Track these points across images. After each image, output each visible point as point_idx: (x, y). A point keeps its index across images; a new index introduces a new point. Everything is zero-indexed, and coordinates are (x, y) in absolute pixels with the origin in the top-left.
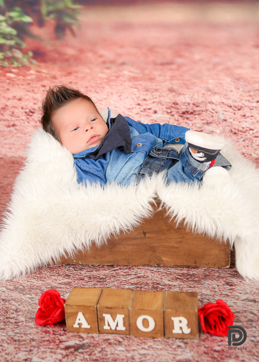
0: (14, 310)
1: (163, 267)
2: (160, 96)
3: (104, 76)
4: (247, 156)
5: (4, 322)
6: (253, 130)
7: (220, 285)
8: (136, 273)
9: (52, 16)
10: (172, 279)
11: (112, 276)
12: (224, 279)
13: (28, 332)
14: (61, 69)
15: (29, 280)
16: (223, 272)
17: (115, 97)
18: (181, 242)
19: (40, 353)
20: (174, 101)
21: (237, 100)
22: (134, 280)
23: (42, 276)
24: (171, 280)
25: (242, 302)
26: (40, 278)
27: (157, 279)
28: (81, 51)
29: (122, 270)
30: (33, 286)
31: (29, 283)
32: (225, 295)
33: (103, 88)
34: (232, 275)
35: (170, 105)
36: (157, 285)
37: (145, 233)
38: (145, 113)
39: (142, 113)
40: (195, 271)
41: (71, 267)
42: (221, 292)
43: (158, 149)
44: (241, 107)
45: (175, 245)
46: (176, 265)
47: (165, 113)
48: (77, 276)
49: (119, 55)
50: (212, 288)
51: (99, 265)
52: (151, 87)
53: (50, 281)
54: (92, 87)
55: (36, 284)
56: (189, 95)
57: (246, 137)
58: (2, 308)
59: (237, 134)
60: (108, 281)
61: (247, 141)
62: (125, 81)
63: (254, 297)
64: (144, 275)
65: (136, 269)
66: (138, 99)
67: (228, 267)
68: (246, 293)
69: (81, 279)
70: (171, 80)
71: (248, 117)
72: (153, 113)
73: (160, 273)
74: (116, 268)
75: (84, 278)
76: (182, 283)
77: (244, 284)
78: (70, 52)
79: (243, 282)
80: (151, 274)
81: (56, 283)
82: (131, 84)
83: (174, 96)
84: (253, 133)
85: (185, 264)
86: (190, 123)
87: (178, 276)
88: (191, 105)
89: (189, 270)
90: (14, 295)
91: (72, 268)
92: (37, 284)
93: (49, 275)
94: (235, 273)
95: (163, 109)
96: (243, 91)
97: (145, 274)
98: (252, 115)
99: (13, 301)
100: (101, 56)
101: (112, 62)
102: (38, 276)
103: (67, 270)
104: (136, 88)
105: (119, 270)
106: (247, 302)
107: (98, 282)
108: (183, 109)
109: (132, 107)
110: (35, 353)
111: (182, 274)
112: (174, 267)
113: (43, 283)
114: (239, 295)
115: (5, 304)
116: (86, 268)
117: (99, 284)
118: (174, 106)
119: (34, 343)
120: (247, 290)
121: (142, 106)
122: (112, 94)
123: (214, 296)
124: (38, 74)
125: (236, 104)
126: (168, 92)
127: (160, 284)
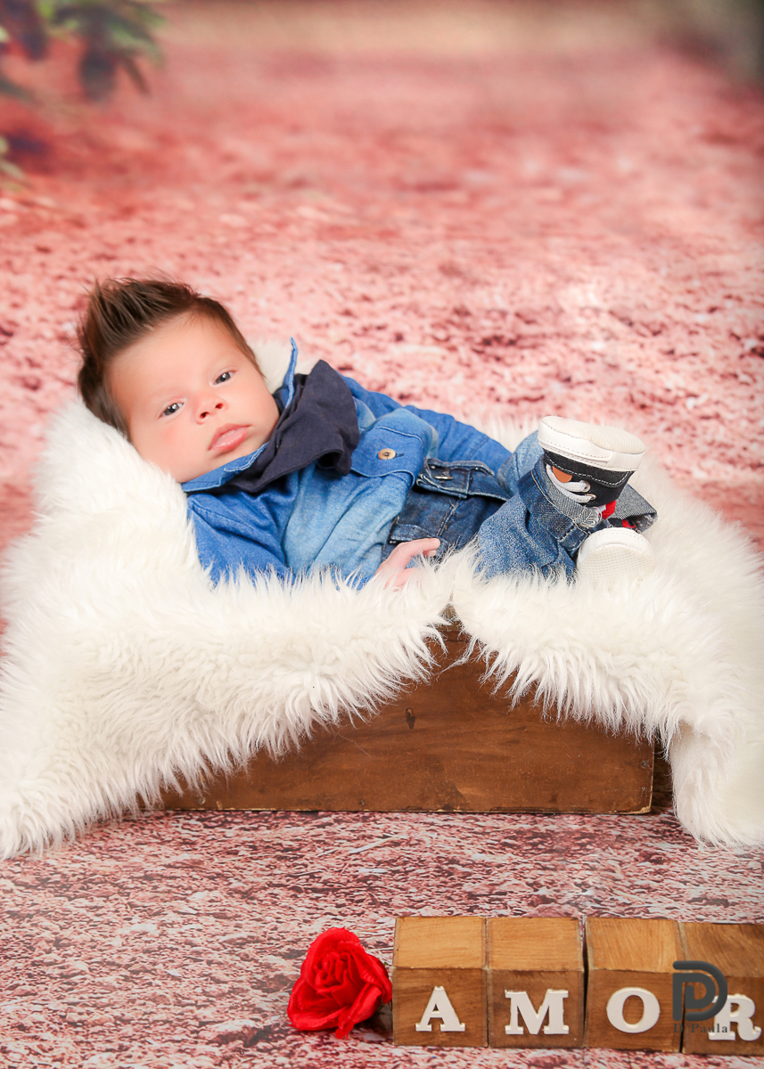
0: (51, 941)
1: (460, 813)
2: (413, 288)
3: (237, 221)
4: (679, 475)
5: (30, 976)
6: (695, 396)
7: (627, 861)
8: (384, 831)
9: (72, 25)
10: (489, 848)
11: (318, 842)
12: (638, 845)
13: (105, 1001)
14: (101, 197)
15: (76, 857)
16: (633, 825)
17: (273, 287)
18: (515, 742)
19: (151, 1055)
20: (456, 303)
21: (649, 304)
22: (382, 853)
23: (112, 845)
24: (487, 850)
25: (690, 906)
26: (108, 851)
27: (447, 848)
28: (165, 140)
29: (343, 825)
30: (92, 875)
31: (77, 865)
32: (642, 887)
33: (236, 258)
34: (657, 832)
35: (446, 315)
36: (450, 866)
37: (411, 719)
38: (366, 342)
39: (356, 341)
40: (553, 823)
41: (192, 818)
42: (630, 881)
43: (437, 467)
44: (663, 325)
45: (498, 751)
46: (499, 808)
47: (430, 341)
48: (216, 844)
49: (288, 156)
50: (605, 870)
51: (275, 812)
52: (385, 260)
53: (138, 859)
54: (200, 254)
55: (99, 869)
56: (505, 285)
57: (676, 418)
58: (14, 936)
59: (647, 410)
60: (308, 856)
61: (677, 431)
62: (303, 239)
63: (722, 891)
64: (411, 838)
65: (383, 821)
66: (345, 297)
67: (644, 810)
68: (699, 880)
69: (229, 853)
70: (449, 237)
71: (683, 356)
72: (390, 341)
73: (454, 830)
74: (325, 820)
75: (237, 849)
76: (519, 859)
77: (692, 856)
78: (130, 141)
79: (688, 852)
80: (429, 834)
81: (158, 864)
82: (323, 248)
83: (458, 289)
84: (695, 407)
85: (525, 805)
86: (507, 372)
87: (505, 838)
88: (511, 318)
89: (536, 822)
90: (41, 899)
91: (198, 820)
92: (103, 868)
93: (131, 843)
94: (664, 828)
95: (421, 328)
96: (669, 276)
97: (412, 835)
98: (695, 349)
99: (42, 918)
100: (229, 158)
101: (265, 178)
102: (100, 845)
103: (183, 828)
104: (338, 261)
105: (336, 824)
106: (705, 905)
107: (280, 858)
108: (483, 328)
109: (324, 320)
110: (135, 1055)
111: (515, 831)
112: (492, 814)
113: (120, 864)
114: (682, 886)
115: (21, 926)
116: (236, 820)
117: (283, 864)
118: (456, 319)
119: (128, 1030)
120: (703, 872)
121: (356, 317)
122: (263, 279)
123: (612, 891)
124: (25, 210)
125: (648, 318)
126: (438, 276)
127: (458, 863)
